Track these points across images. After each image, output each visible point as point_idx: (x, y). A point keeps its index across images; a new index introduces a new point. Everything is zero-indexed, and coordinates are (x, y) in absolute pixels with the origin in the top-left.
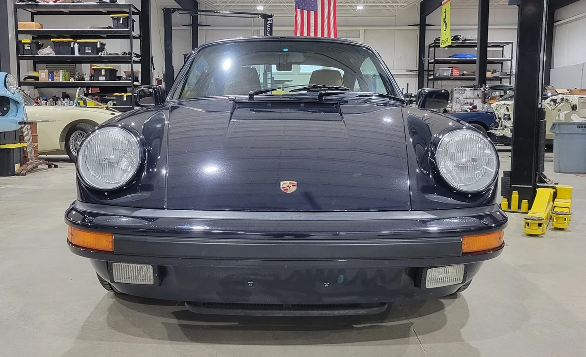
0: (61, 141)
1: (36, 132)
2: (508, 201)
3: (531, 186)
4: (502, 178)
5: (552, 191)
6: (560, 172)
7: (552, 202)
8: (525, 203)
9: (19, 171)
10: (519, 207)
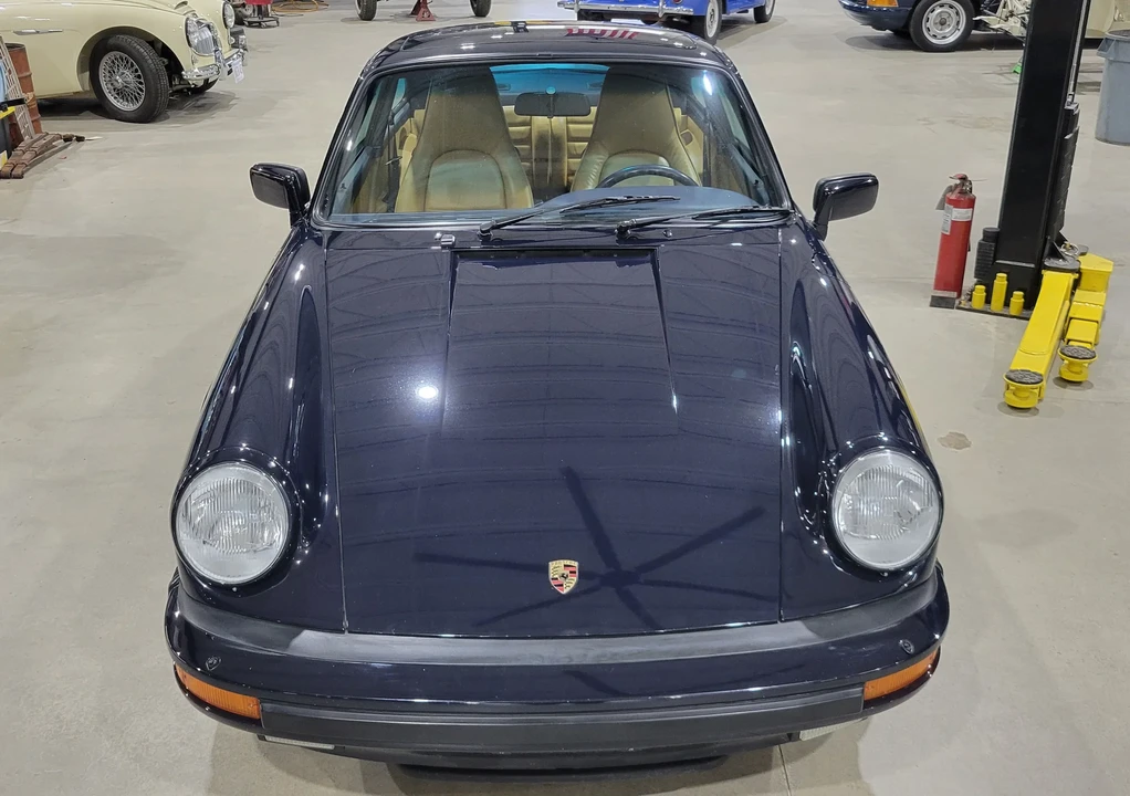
0: (81, 69)
1: (27, 69)
2: (986, 291)
3: (1033, 266)
4: (980, 244)
5: (1071, 277)
6: (1106, 141)
7: (1067, 302)
8: (1018, 297)
9: (8, 169)
10: (1007, 304)
